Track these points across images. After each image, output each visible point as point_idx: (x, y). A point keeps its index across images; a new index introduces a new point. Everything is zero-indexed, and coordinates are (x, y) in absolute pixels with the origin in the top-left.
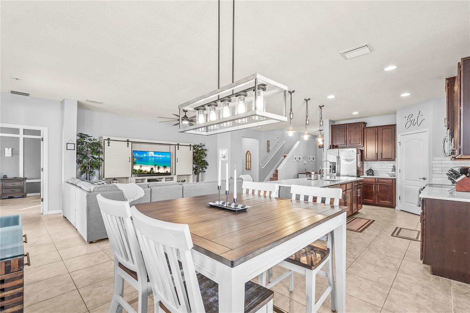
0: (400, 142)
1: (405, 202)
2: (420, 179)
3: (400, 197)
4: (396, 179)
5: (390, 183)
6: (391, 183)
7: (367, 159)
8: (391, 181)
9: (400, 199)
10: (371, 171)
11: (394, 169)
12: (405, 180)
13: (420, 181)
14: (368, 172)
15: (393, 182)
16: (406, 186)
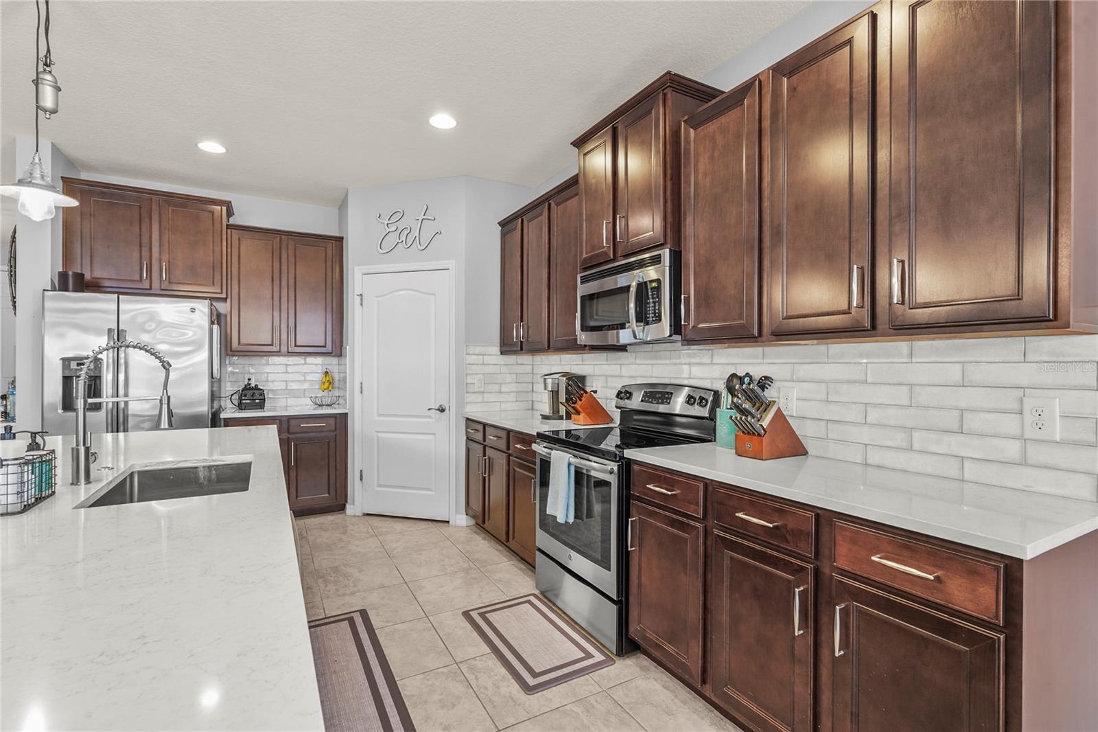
0: (361, 295)
1: (379, 486)
2: (429, 409)
3: (361, 471)
4: (347, 413)
5: (328, 431)
6: (334, 429)
7: (241, 348)
8: (332, 421)
9: (361, 479)
10: (257, 392)
11: (329, 381)
12: (379, 415)
13: (430, 417)
14: (245, 395)
15: (338, 426)
16: (379, 434)
